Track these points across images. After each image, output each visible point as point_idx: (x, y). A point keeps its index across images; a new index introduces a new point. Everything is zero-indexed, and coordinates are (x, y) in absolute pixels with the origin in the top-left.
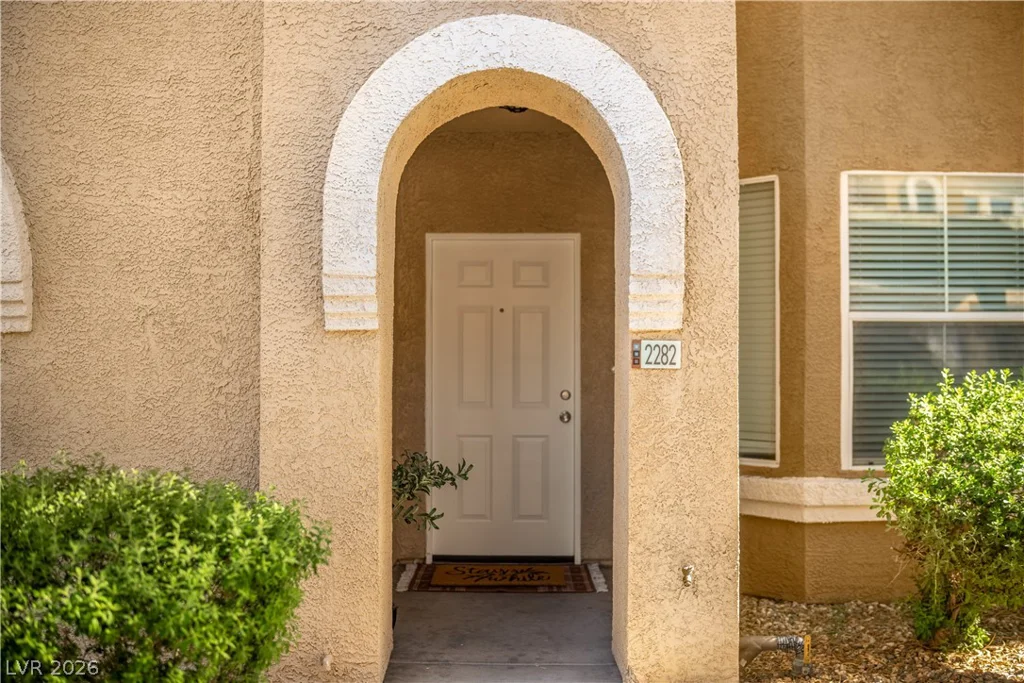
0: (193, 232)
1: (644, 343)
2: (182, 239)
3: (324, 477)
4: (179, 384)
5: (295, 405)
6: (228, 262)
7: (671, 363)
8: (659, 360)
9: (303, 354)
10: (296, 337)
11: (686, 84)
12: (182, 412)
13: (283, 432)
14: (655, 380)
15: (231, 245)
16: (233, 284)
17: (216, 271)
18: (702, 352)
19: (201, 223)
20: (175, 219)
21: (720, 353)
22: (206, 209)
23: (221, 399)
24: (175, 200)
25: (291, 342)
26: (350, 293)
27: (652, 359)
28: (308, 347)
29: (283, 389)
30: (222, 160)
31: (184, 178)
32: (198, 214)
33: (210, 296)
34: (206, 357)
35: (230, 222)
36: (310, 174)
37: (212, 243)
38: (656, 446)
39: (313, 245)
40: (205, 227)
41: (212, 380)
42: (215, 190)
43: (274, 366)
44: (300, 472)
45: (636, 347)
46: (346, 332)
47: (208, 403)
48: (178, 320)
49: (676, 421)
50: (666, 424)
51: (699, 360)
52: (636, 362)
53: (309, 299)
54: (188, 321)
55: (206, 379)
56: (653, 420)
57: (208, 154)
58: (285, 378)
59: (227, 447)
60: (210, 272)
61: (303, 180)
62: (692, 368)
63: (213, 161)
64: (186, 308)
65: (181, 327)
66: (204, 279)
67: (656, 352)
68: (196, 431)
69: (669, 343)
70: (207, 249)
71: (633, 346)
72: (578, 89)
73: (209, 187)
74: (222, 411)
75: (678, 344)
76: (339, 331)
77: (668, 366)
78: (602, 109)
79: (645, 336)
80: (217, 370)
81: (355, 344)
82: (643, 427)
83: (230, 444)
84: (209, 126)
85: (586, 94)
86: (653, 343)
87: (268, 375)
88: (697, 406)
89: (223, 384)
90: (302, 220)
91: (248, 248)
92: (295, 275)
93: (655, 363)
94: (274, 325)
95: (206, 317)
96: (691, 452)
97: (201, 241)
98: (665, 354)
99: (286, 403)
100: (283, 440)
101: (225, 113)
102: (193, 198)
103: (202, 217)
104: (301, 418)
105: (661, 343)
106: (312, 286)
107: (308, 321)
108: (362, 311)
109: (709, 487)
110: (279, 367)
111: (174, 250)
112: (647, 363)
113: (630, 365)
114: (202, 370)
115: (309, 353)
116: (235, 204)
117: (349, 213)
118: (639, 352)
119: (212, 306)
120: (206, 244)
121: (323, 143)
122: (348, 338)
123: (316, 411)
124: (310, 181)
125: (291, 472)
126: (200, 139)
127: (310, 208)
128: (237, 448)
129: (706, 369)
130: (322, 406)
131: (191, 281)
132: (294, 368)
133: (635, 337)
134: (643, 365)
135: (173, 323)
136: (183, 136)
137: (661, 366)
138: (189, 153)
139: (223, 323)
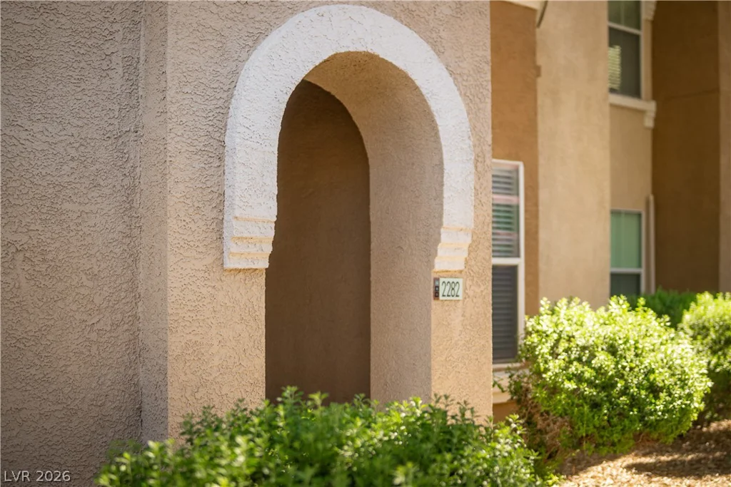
0: (65, 167)
1: (442, 280)
2: (54, 174)
3: (222, 403)
4: (52, 322)
5: (198, 338)
6: (99, 200)
7: (457, 296)
8: (450, 294)
9: (204, 291)
10: (200, 274)
11: (464, 83)
12: (54, 350)
13: (188, 364)
14: (447, 308)
15: (102, 183)
16: (104, 221)
17: (87, 208)
18: (472, 288)
19: (73, 159)
20: (47, 152)
21: (482, 288)
22: (78, 144)
23: (94, 336)
24: (46, 133)
25: (194, 279)
26: (252, 235)
27: (446, 294)
28: (210, 284)
29: (188, 324)
30: (94, 98)
31: (55, 112)
32: (69, 150)
33: (81, 233)
34: (77, 294)
35: (100, 160)
36: (211, 123)
37: (83, 180)
38: (448, 359)
39: (212, 189)
40: (76, 163)
41: (85, 317)
42: (86, 127)
43: (180, 302)
44: (203, 400)
45: (437, 283)
46: (240, 271)
47: (80, 340)
48: (49, 257)
49: (459, 340)
50: (453, 342)
51: (471, 293)
52: (436, 295)
53: (209, 240)
54: (60, 258)
55: (78, 316)
56: (445, 340)
57: (79, 89)
58: (189, 314)
59: (100, 382)
60: (82, 208)
61: (204, 127)
62: (467, 299)
63: (84, 97)
64: (57, 245)
65: (53, 264)
66: (75, 216)
67: (448, 288)
68: (69, 369)
69: (455, 280)
70: (78, 186)
71: (434, 282)
72: (413, 77)
73: (80, 123)
74: (94, 348)
75: (461, 281)
76: (236, 270)
77: (455, 298)
78: (428, 96)
79: (441, 274)
80: (89, 306)
81: (247, 282)
82: (440, 345)
83: (102, 379)
84: (80, 62)
85: (418, 83)
86: (446, 280)
87: (174, 311)
88: (470, 328)
89: (94, 321)
90: (204, 165)
91: (118, 187)
92: (198, 216)
93: (448, 296)
94: (179, 263)
95: (77, 254)
96: (467, 362)
97: (73, 177)
98: (453, 289)
99: (189, 337)
100: (187, 372)
101: (95, 50)
102: (65, 132)
103: (73, 153)
104: (203, 351)
105: (451, 280)
106: (211, 227)
107: (209, 260)
108: (260, 252)
109: (476, 388)
110: (184, 302)
111: (46, 184)
112: (443, 296)
113: (432, 298)
114: (74, 308)
115: (210, 289)
116: (105, 143)
117: (255, 162)
118: (438, 287)
119: (82, 243)
120: (77, 181)
121: (221, 95)
122: (241, 275)
123: (216, 343)
124: (211, 129)
125: (195, 401)
126: (71, 73)
127: (210, 155)
128: (109, 383)
129: (475, 300)
130: (220, 338)
131: (63, 217)
132: (197, 303)
133: (436, 276)
134: (441, 298)
135: (44, 260)
136: (53, 68)
137: (451, 298)
138: (61, 86)
139: (94, 260)
